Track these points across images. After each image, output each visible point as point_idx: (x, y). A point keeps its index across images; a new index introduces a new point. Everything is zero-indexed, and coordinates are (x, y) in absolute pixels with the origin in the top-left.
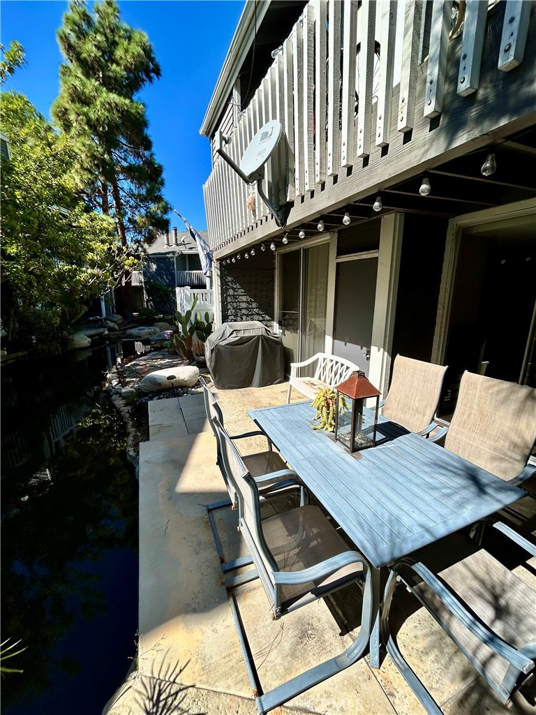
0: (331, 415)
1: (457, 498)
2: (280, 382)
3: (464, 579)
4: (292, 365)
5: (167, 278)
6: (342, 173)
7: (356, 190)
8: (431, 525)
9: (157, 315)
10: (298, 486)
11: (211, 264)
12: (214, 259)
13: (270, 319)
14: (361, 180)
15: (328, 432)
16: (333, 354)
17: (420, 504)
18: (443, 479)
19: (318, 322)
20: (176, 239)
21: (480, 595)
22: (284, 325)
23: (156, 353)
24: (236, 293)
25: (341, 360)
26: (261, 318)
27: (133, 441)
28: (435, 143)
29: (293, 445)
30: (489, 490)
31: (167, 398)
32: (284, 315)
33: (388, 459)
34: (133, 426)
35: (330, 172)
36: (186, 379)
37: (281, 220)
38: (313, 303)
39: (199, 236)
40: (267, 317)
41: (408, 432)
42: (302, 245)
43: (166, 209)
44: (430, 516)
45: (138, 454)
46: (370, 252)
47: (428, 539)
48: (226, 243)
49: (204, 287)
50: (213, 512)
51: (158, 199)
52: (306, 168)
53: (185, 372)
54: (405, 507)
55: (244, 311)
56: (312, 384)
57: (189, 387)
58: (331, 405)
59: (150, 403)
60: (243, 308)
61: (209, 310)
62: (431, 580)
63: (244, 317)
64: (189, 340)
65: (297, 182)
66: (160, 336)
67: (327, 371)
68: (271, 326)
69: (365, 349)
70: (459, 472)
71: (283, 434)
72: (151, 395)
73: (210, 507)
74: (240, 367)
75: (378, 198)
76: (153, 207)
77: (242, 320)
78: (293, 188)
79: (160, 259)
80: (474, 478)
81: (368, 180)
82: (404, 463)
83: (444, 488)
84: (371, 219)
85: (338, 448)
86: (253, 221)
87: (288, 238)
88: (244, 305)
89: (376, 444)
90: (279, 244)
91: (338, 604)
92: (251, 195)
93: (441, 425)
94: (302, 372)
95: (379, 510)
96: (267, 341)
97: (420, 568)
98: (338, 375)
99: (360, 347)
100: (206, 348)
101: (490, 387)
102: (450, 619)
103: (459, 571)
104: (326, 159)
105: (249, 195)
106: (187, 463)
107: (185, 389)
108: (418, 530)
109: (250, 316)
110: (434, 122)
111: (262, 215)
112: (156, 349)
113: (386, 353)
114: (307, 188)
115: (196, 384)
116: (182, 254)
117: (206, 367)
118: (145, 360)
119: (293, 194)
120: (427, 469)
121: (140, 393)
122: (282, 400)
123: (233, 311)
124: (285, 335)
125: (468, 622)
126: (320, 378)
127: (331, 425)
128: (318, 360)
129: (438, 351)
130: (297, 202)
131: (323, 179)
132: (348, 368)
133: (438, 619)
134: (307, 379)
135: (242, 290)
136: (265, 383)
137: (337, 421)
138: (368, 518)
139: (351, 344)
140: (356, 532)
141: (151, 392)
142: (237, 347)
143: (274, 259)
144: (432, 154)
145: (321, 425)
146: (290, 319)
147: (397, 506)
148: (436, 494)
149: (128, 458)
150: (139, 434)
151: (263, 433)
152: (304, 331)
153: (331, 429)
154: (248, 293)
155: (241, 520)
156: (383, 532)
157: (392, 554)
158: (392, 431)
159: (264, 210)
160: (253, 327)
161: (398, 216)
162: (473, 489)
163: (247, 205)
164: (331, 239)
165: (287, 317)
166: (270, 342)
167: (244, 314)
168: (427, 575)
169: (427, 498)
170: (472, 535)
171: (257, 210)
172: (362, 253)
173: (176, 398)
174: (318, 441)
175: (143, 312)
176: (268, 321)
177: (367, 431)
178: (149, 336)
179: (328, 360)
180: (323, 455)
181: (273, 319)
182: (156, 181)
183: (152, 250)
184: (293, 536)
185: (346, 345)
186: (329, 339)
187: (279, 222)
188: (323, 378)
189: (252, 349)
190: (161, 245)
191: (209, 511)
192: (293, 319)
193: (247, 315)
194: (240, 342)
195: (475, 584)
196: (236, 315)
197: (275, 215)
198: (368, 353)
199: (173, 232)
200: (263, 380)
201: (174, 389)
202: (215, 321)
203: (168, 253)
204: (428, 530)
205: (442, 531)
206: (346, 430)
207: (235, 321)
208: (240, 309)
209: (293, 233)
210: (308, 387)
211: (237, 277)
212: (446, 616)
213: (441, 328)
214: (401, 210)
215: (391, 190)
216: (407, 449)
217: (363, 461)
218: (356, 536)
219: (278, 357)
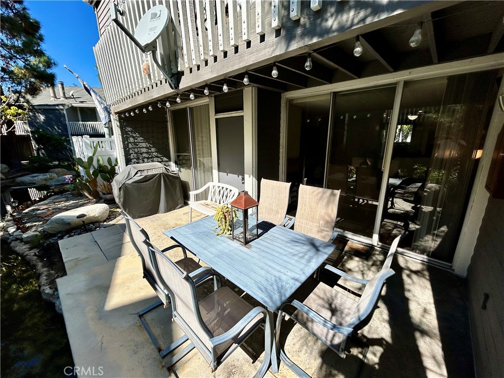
0: (228, 224)
1: (307, 257)
2: (181, 207)
3: (314, 301)
4: (190, 193)
5: (59, 129)
6: (220, 56)
7: (231, 68)
8: (297, 276)
9: (51, 163)
10: (212, 277)
11: (109, 116)
12: (112, 112)
13: (167, 160)
14: (234, 62)
15: (227, 235)
16: (219, 182)
17: (290, 266)
18: (298, 248)
19: (205, 160)
20: (64, 93)
21: (323, 307)
22: (180, 165)
23: (57, 196)
24: (136, 141)
25: (225, 186)
26: (160, 160)
27: (47, 280)
28: (279, 46)
29: (205, 249)
30: (321, 249)
31: (79, 234)
32: (178, 156)
33: (268, 244)
34: (43, 267)
35: (211, 53)
36: (97, 215)
37: (174, 85)
38: (201, 147)
39: (94, 91)
40: (165, 159)
41: (275, 226)
42: (188, 105)
43: (49, 64)
44: (296, 271)
45: (56, 289)
46: (238, 112)
47: (298, 285)
48: (124, 99)
49: (103, 136)
50: (144, 316)
51: (39, 54)
52: (192, 47)
53: (95, 210)
54: (283, 270)
55: (145, 155)
56: (207, 205)
57: (101, 222)
58: (227, 217)
59: (60, 242)
60: (144, 153)
61: (112, 155)
62: (302, 307)
63: (146, 160)
64: (94, 182)
65: (186, 57)
66: (58, 181)
67: (217, 194)
68: (169, 165)
69: (240, 177)
70: (305, 242)
71: (196, 243)
72: (59, 235)
73: (141, 313)
74: (147, 200)
75: (246, 76)
76: (33, 60)
77: (144, 162)
78: (182, 61)
79: (47, 110)
80: (313, 244)
81: (239, 63)
82: (277, 244)
83: (299, 253)
84: (236, 90)
85: (236, 245)
86: (149, 83)
87: (181, 99)
88: (144, 150)
89: (259, 236)
90: (173, 102)
91: (248, 345)
92: (145, 62)
93: (290, 219)
94: (198, 197)
95: (269, 276)
96: (167, 177)
97: (296, 303)
98: (225, 197)
99: (237, 176)
100: (113, 188)
101: (313, 192)
102: (312, 325)
103: (312, 298)
104: (208, 44)
105: (143, 61)
106: (111, 285)
107: (97, 225)
108: (291, 282)
109: (151, 159)
110: (278, 32)
111: (157, 79)
112: (56, 194)
113: (254, 178)
114: (194, 62)
115: (107, 219)
116: (72, 107)
117: (115, 203)
118: (45, 204)
119: (183, 65)
120: (289, 245)
121: (45, 235)
122: (185, 220)
123: (135, 155)
124: (181, 172)
125: (323, 322)
126: (212, 200)
127: (228, 230)
128: (209, 188)
129: (283, 174)
130: (187, 72)
131: (206, 58)
132: (231, 191)
133: (307, 328)
134: (203, 202)
135: (141, 138)
136: (169, 209)
137: (232, 226)
138: (264, 283)
139: (231, 175)
140: (258, 293)
141: (59, 232)
142: (143, 184)
143: (166, 114)
144: (278, 53)
145: (222, 231)
146: (184, 159)
147: (278, 271)
148: (296, 258)
149: (44, 297)
150: (53, 272)
151: (180, 245)
152: (195, 168)
153: (229, 233)
154: (147, 140)
155: (174, 313)
156: (274, 289)
157: (281, 299)
158: (266, 227)
159: (159, 76)
160: (155, 167)
161: (254, 89)
162: (314, 250)
163: (142, 70)
164: (209, 101)
165: (181, 158)
166: (170, 178)
167: (145, 158)
168: (299, 305)
169: (293, 262)
170: (315, 277)
171: (152, 75)
172: (233, 112)
173: (89, 233)
174: (222, 242)
175: (33, 160)
176: (166, 161)
177: (252, 229)
178: (44, 182)
179: (216, 186)
180: (226, 251)
181: (170, 160)
182: (33, 35)
183: (37, 101)
184: (211, 313)
185: (227, 175)
186: (215, 172)
187: (173, 86)
188: (214, 200)
189: (156, 184)
190: (46, 97)
191: (141, 316)
192: (186, 160)
193: (148, 158)
194: (145, 179)
195: (321, 302)
196: (138, 159)
197: (169, 80)
198: (243, 179)
199: (60, 86)
200: (167, 207)
201: (85, 226)
202: (119, 164)
203: (58, 105)
204: (296, 280)
205: (303, 278)
206: (239, 231)
207: (138, 163)
208: (141, 154)
209: (185, 95)
210: (205, 207)
211: (136, 127)
212: (310, 324)
213: (283, 160)
214: (255, 85)
215: (252, 72)
216: (276, 235)
217: (254, 249)
218: (258, 296)
219: (178, 189)
